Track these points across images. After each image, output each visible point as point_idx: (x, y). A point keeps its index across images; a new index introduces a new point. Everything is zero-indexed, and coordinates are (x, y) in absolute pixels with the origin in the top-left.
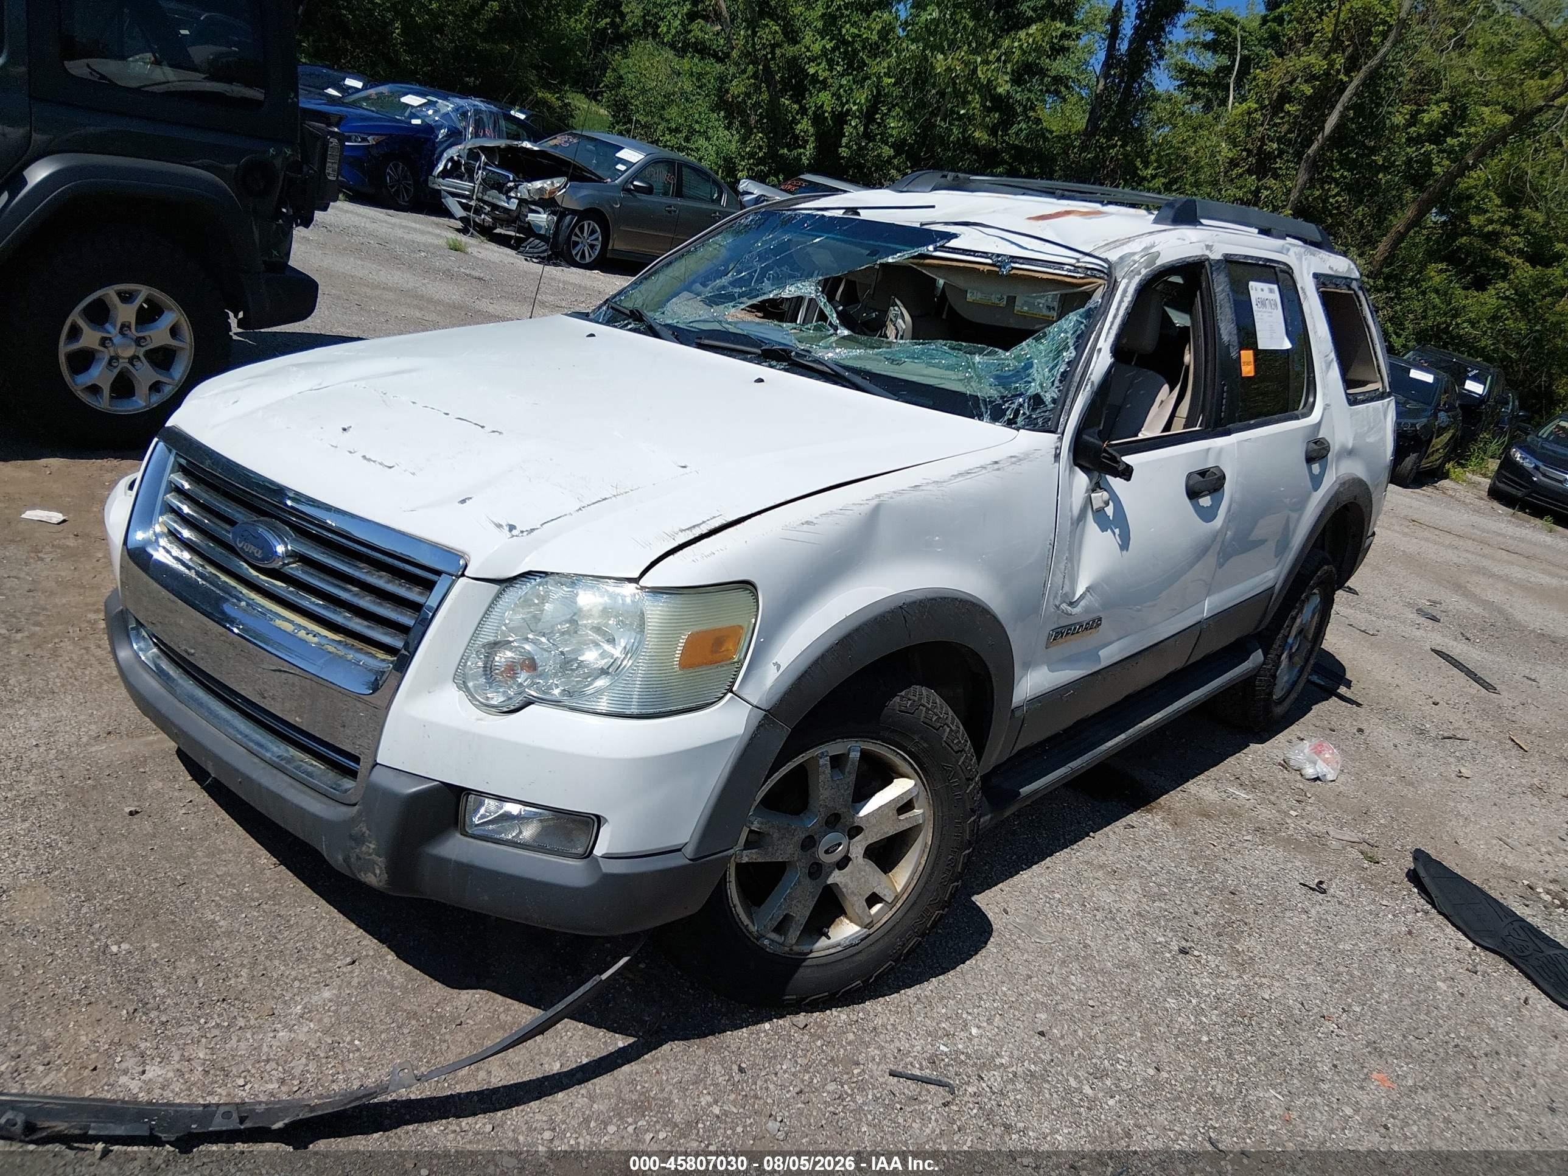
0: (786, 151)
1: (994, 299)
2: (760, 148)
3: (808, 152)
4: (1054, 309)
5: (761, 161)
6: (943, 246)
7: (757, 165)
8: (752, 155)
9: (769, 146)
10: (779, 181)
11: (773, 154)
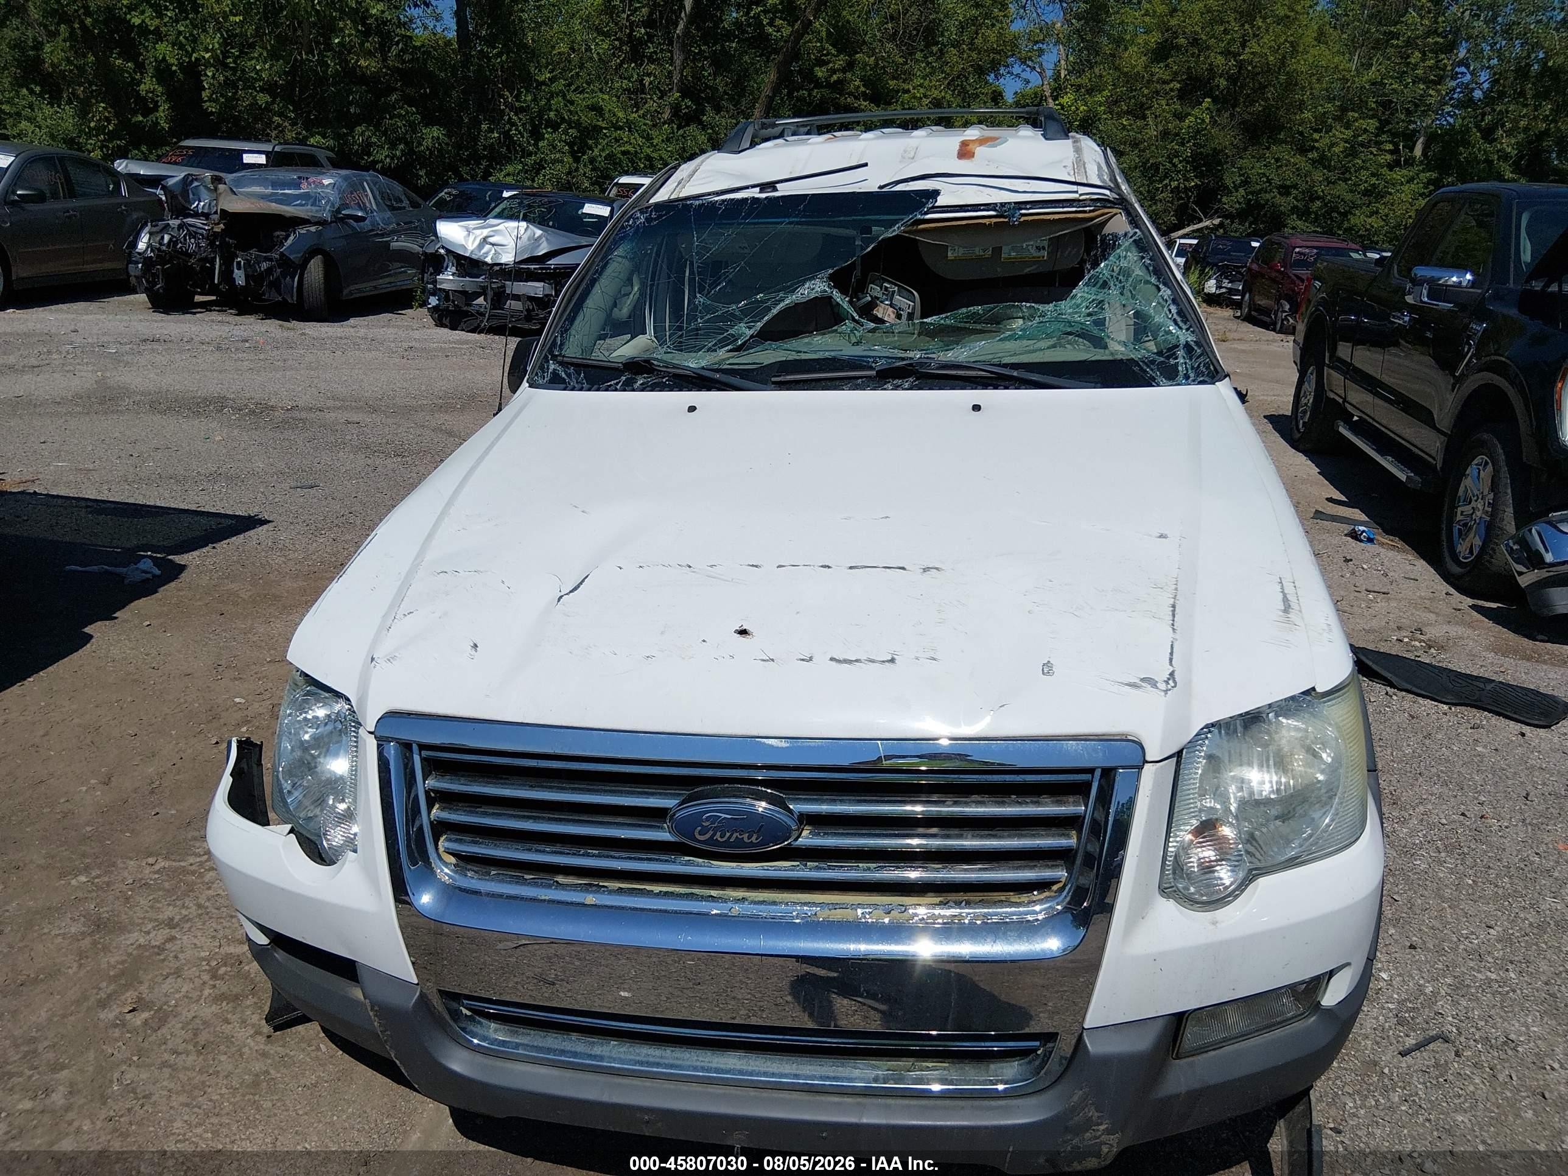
0: (141, 118)
1: (978, 251)
2: (108, 120)
3: (162, 115)
4: (1044, 248)
5: (112, 136)
6: (933, 207)
7: (110, 140)
8: (100, 130)
9: (117, 115)
10: (143, 153)
11: (125, 125)
